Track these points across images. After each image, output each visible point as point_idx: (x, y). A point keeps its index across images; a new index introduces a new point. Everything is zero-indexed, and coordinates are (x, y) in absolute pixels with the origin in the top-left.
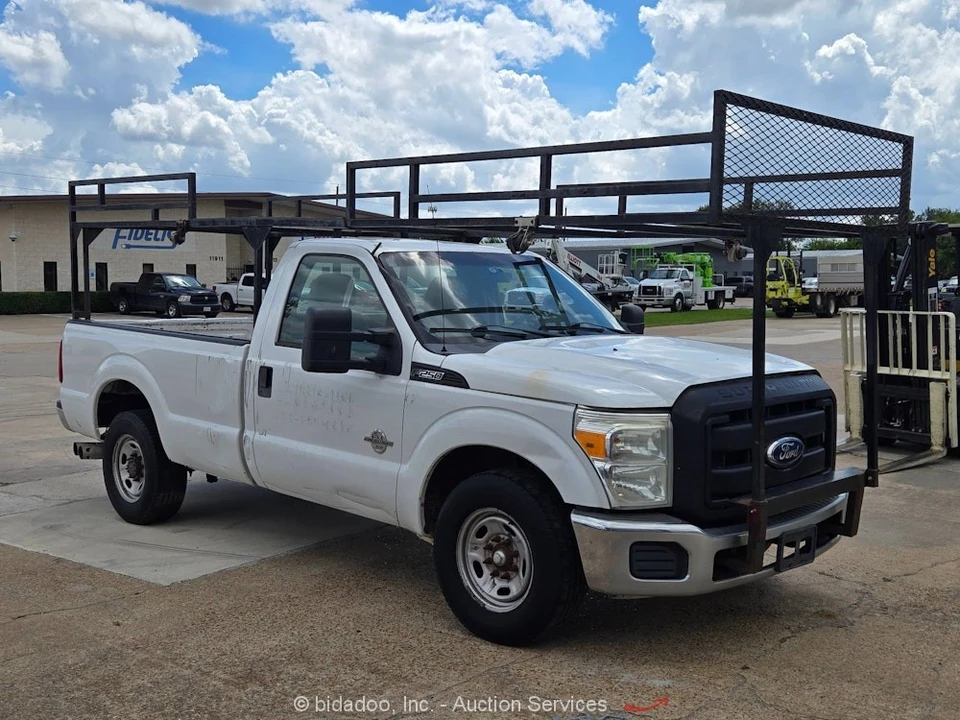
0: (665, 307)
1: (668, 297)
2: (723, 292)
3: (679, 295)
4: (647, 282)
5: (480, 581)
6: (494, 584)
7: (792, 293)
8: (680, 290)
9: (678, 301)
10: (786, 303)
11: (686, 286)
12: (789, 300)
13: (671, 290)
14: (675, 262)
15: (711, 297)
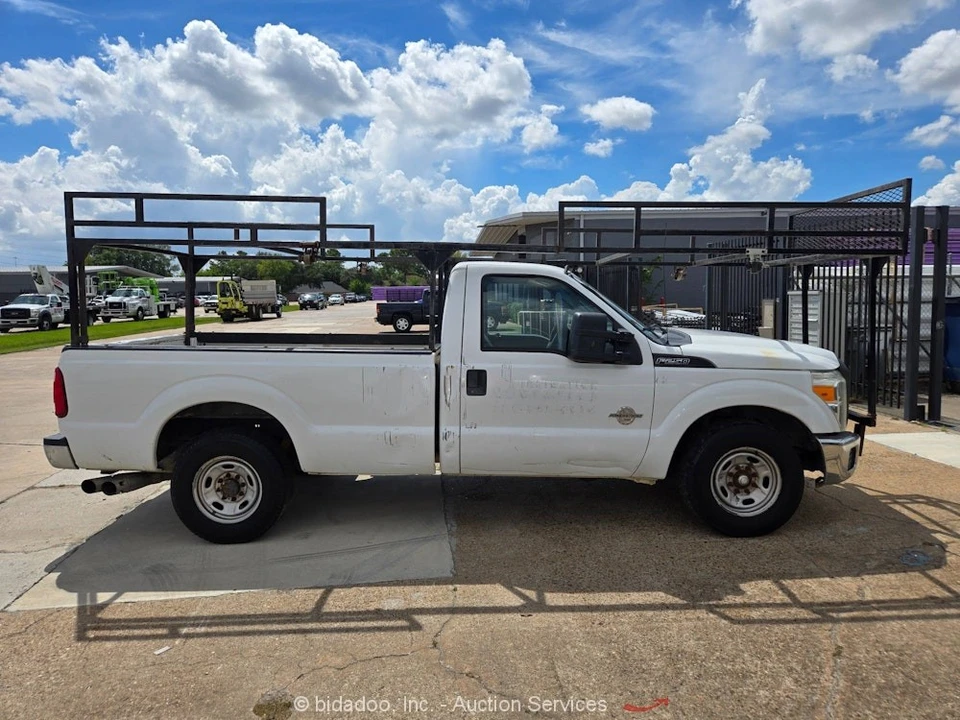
0: (128, 317)
1: (132, 310)
2: (169, 305)
3: (140, 308)
4: (111, 299)
5: (727, 499)
6: (738, 499)
7: (238, 305)
8: (140, 305)
9: (140, 312)
10: (234, 312)
11: (144, 301)
12: (236, 310)
13: (134, 305)
14: (133, 284)
15: (162, 309)
